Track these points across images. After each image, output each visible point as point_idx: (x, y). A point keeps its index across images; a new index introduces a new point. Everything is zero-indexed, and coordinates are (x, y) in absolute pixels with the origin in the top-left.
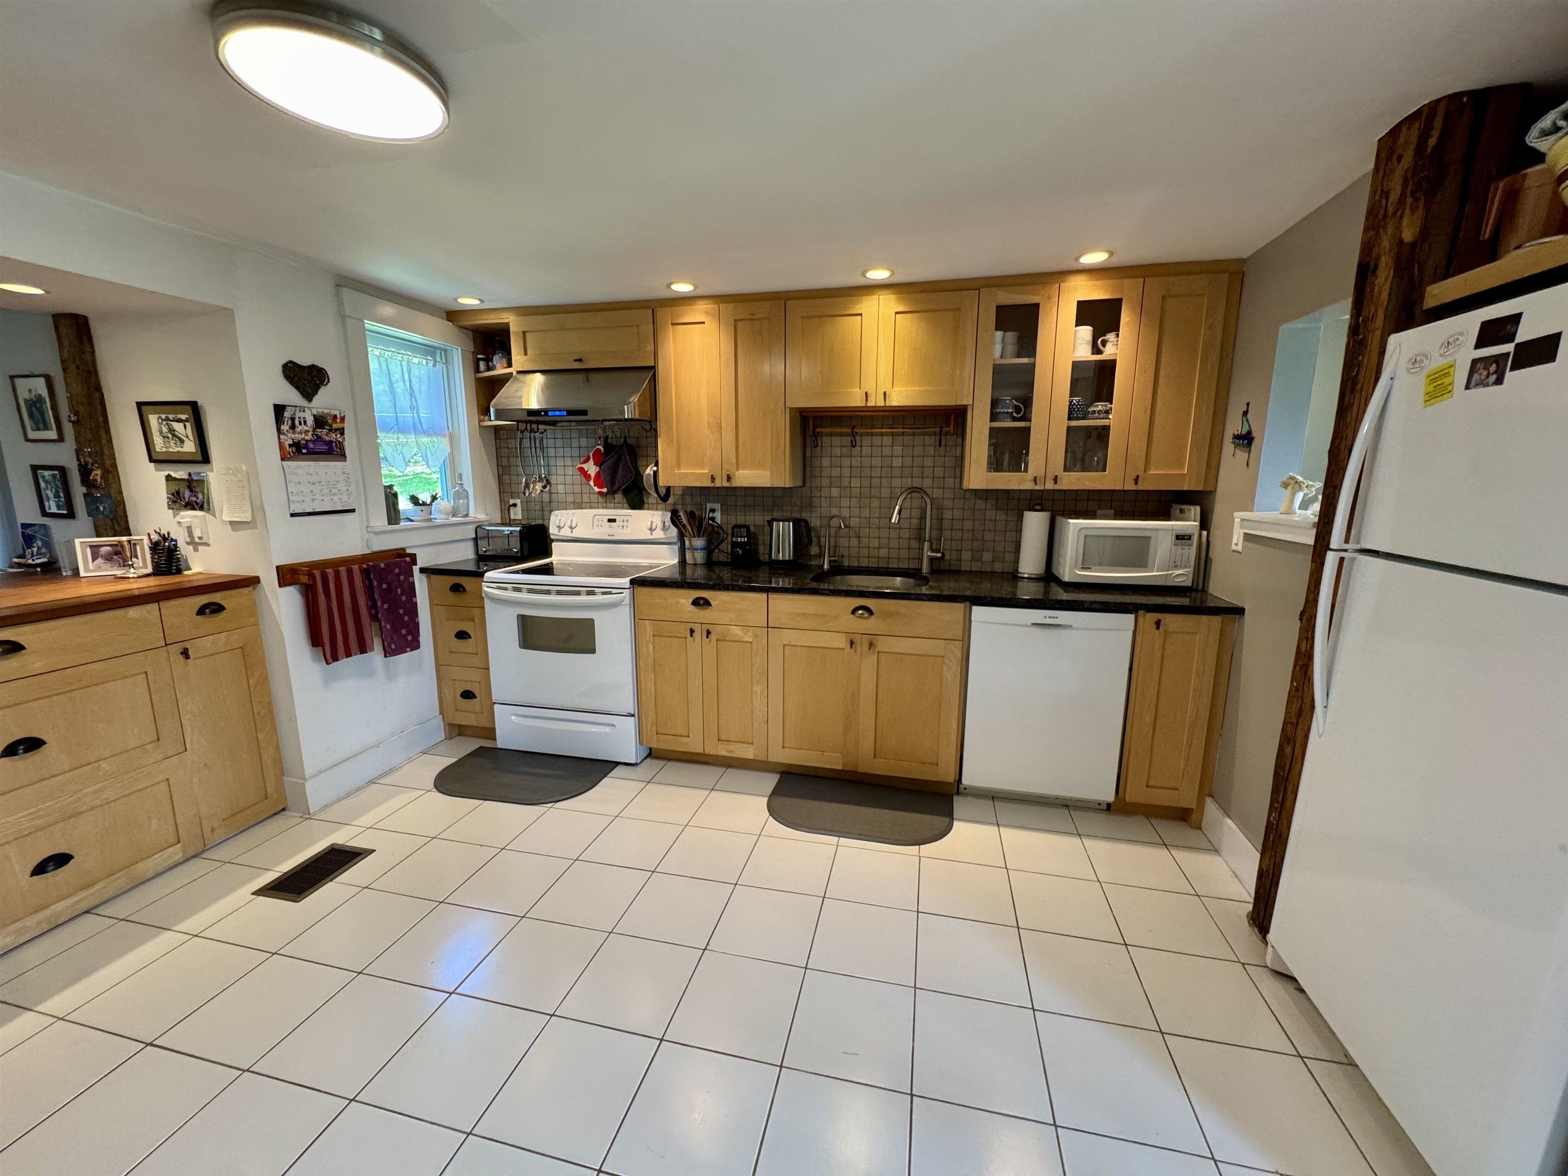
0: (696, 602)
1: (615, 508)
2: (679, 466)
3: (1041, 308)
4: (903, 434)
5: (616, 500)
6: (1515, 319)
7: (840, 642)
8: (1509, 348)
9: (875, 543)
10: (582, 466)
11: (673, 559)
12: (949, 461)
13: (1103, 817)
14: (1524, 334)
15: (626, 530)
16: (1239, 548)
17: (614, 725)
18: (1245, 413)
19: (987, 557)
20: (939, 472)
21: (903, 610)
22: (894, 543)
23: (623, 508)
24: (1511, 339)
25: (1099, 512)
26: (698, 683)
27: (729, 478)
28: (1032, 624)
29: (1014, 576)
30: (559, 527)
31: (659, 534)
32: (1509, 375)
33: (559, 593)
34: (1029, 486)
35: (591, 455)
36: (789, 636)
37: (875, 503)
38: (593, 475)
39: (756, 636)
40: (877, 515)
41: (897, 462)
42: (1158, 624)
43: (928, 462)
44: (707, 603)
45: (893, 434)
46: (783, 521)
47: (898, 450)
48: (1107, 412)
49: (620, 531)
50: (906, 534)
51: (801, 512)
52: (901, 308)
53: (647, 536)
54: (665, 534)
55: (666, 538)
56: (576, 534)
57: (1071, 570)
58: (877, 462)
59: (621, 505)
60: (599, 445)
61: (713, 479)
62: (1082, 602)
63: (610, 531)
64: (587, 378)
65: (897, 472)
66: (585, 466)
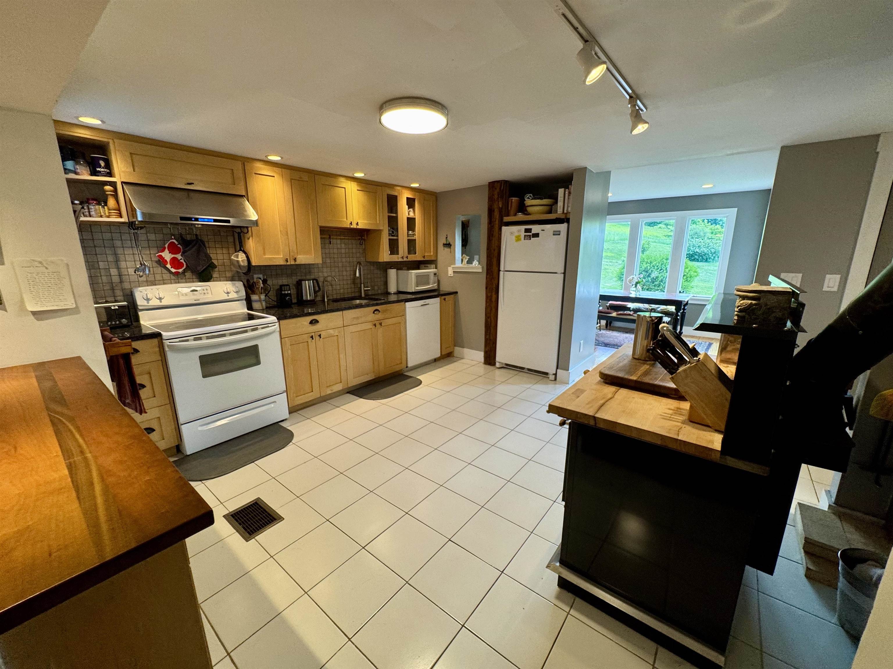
0: (311, 322)
1: (186, 282)
2: (264, 254)
3: (398, 198)
4: (344, 239)
5: (187, 277)
6: (531, 229)
7: (369, 326)
8: (531, 234)
9: (338, 287)
10: (160, 254)
11: (243, 309)
12: (361, 251)
13: (434, 364)
14: (533, 232)
15: (210, 296)
16: (452, 275)
17: (275, 402)
18: (447, 238)
19: (376, 288)
20: (358, 255)
21: (388, 308)
22: (346, 287)
23: (193, 282)
24: (531, 232)
25: (403, 268)
26: (315, 362)
27: (295, 260)
28: (422, 305)
29: (388, 293)
30: (148, 300)
31: (233, 295)
32: (532, 239)
33: (231, 334)
34: (400, 260)
35: (166, 246)
36: (353, 329)
37: (337, 270)
38: (168, 260)
39: (339, 332)
40: (338, 275)
41: (343, 251)
42: (445, 299)
43: (354, 251)
44: (317, 321)
45: (341, 239)
46: (308, 280)
47: (343, 245)
48: (414, 235)
49: (202, 296)
50: (349, 282)
51: (306, 276)
52: (359, 189)
53: (225, 297)
54: (238, 295)
55: (239, 297)
56: (164, 303)
57: (414, 288)
58: (335, 251)
59: (192, 280)
60: (173, 239)
61: (287, 261)
62: (433, 296)
63: (195, 297)
64: (188, 195)
65: (344, 256)
66: (163, 254)
